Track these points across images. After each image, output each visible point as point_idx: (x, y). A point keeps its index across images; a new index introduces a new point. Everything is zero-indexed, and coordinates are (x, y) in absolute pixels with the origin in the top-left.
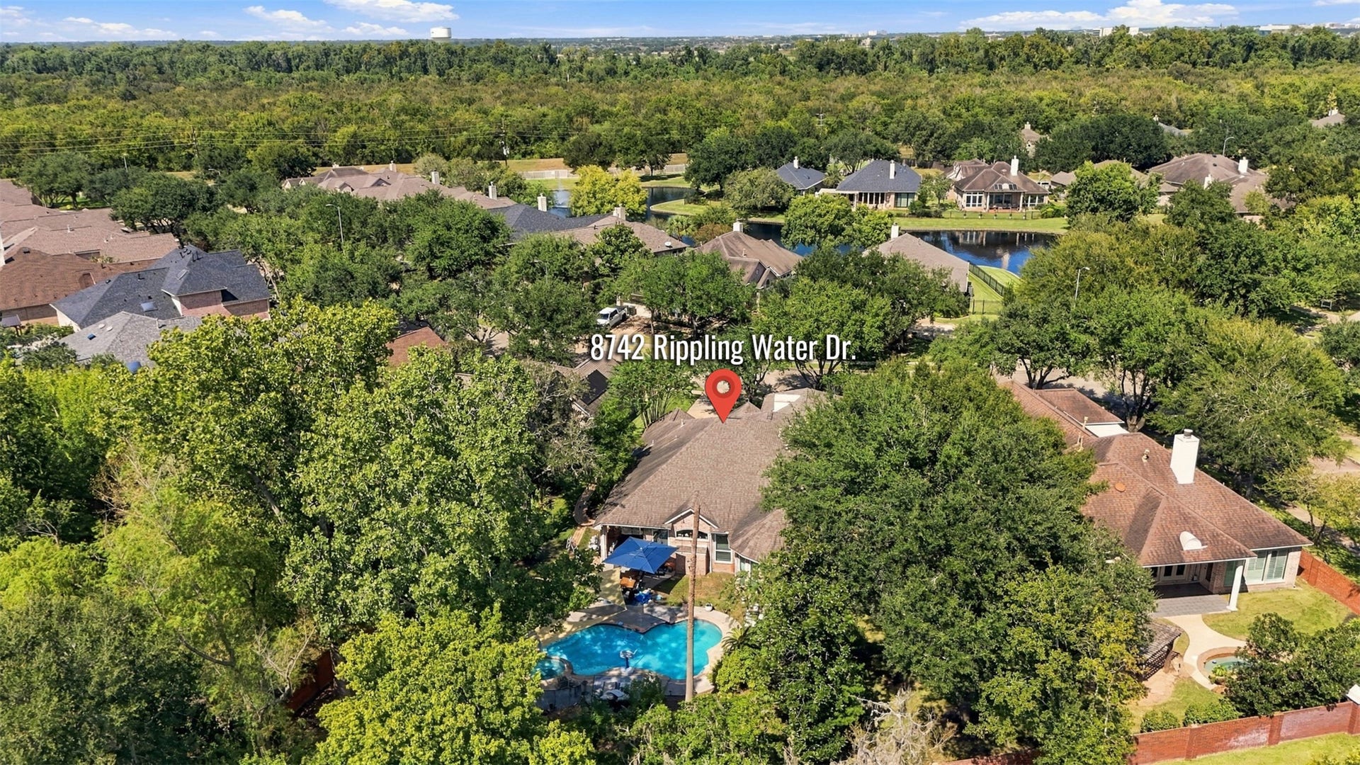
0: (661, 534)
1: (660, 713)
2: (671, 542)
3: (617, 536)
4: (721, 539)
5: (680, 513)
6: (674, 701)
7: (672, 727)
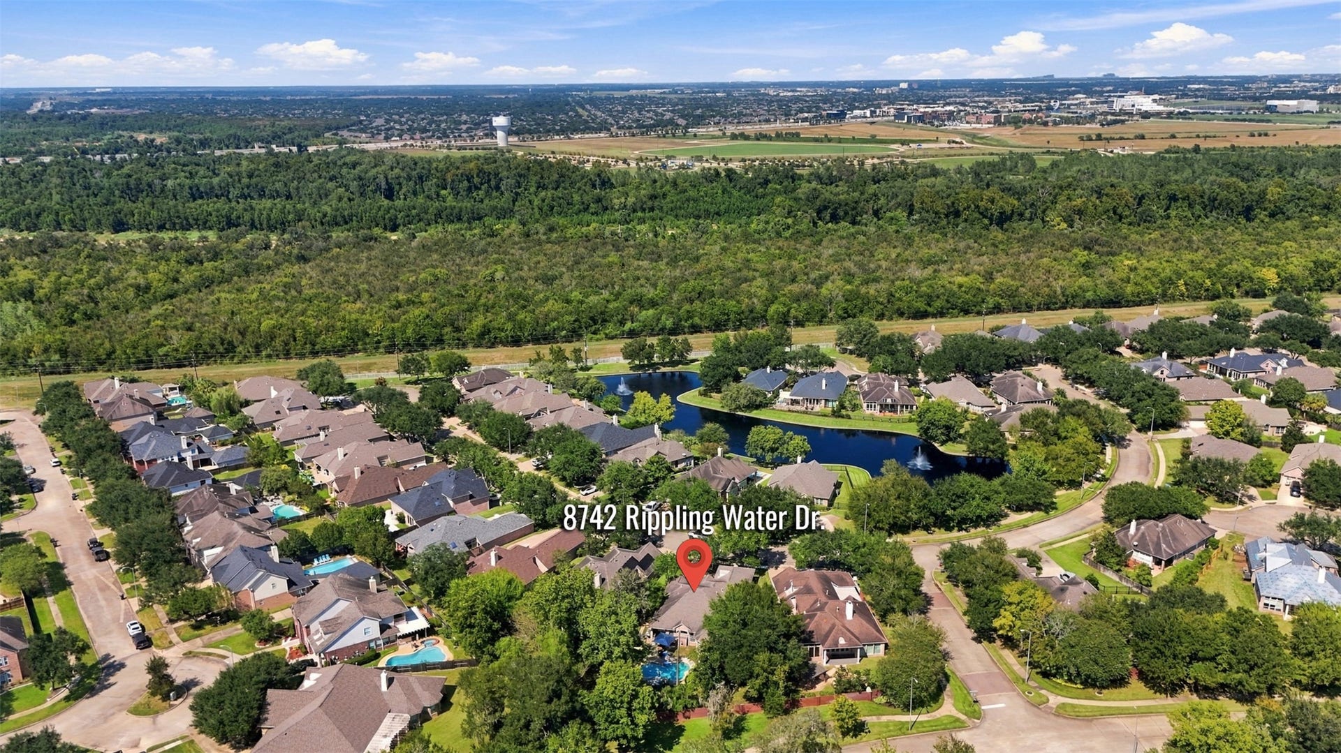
0: (671, 632)
1: (668, 688)
2: (675, 635)
3: (656, 632)
4: (692, 634)
5: (678, 624)
6: (672, 686)
7: (671, 692)
